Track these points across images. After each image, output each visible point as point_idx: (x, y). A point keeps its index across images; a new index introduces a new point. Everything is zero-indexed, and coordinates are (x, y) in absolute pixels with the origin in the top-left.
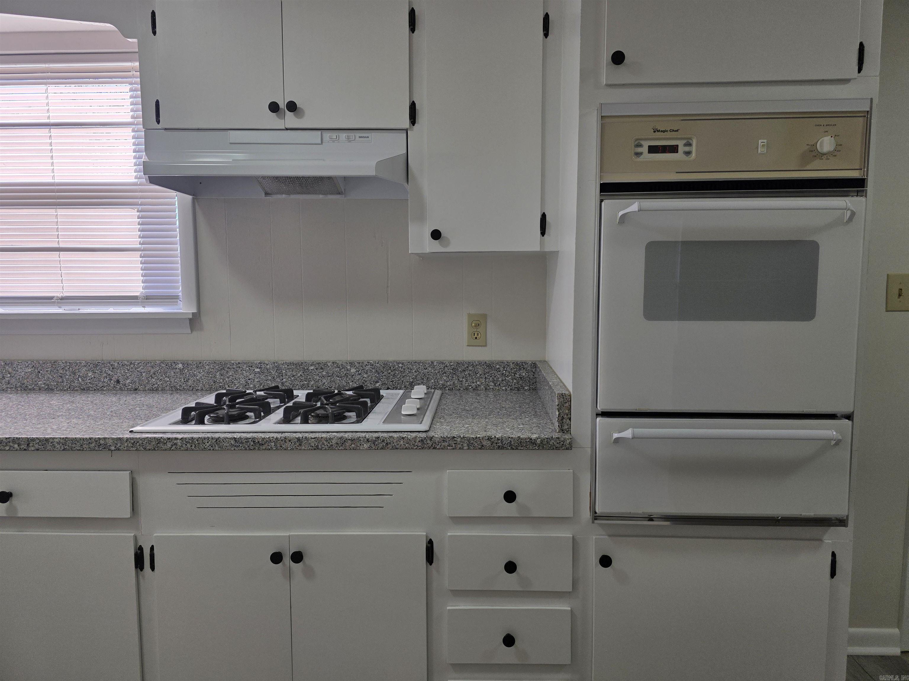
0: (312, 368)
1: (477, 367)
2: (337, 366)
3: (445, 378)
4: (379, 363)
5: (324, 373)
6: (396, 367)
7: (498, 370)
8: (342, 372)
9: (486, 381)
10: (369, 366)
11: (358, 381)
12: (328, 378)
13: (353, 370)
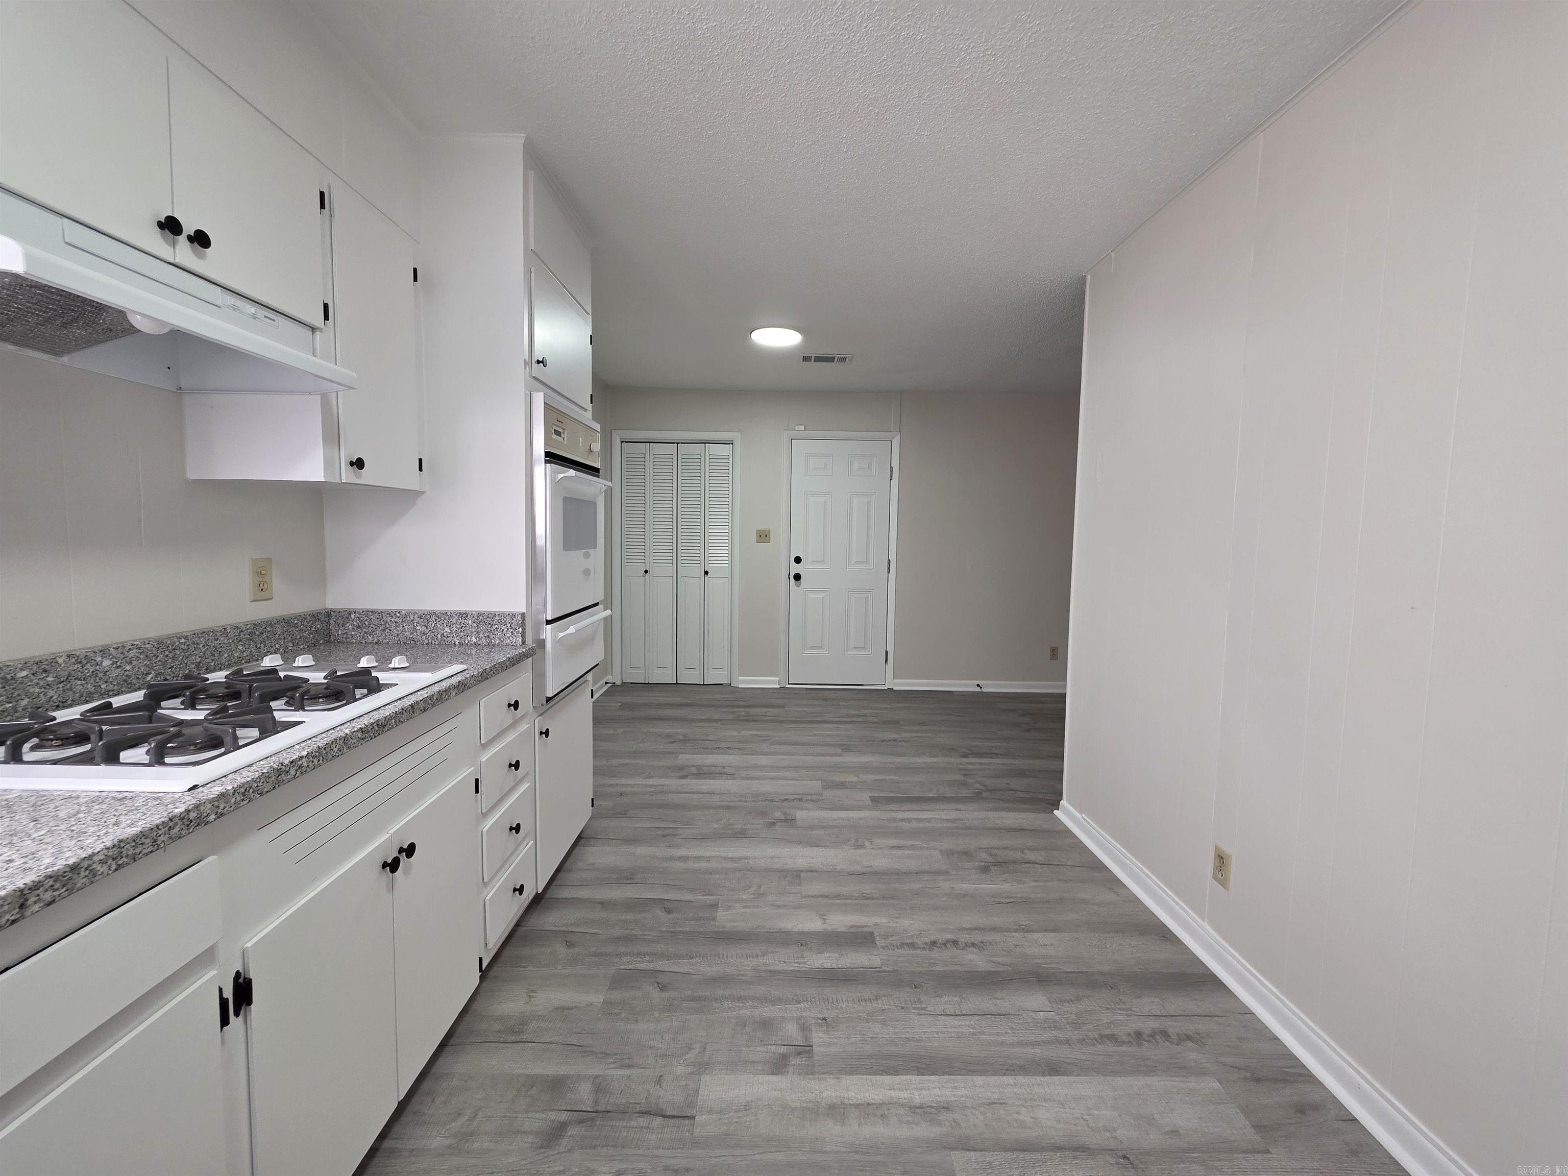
0: (24, 673)
1: (276, 625)
2: (76, 660)
3: (241, 648)
4: (151, 642)
5: (50, 679)
6: (177, 643)
7: (296, 626)
8: (86, 669)
9: (284, 643)
10: (135, 651)
11: (117, 679)
12: (59, 685)
13: (107, 663)
